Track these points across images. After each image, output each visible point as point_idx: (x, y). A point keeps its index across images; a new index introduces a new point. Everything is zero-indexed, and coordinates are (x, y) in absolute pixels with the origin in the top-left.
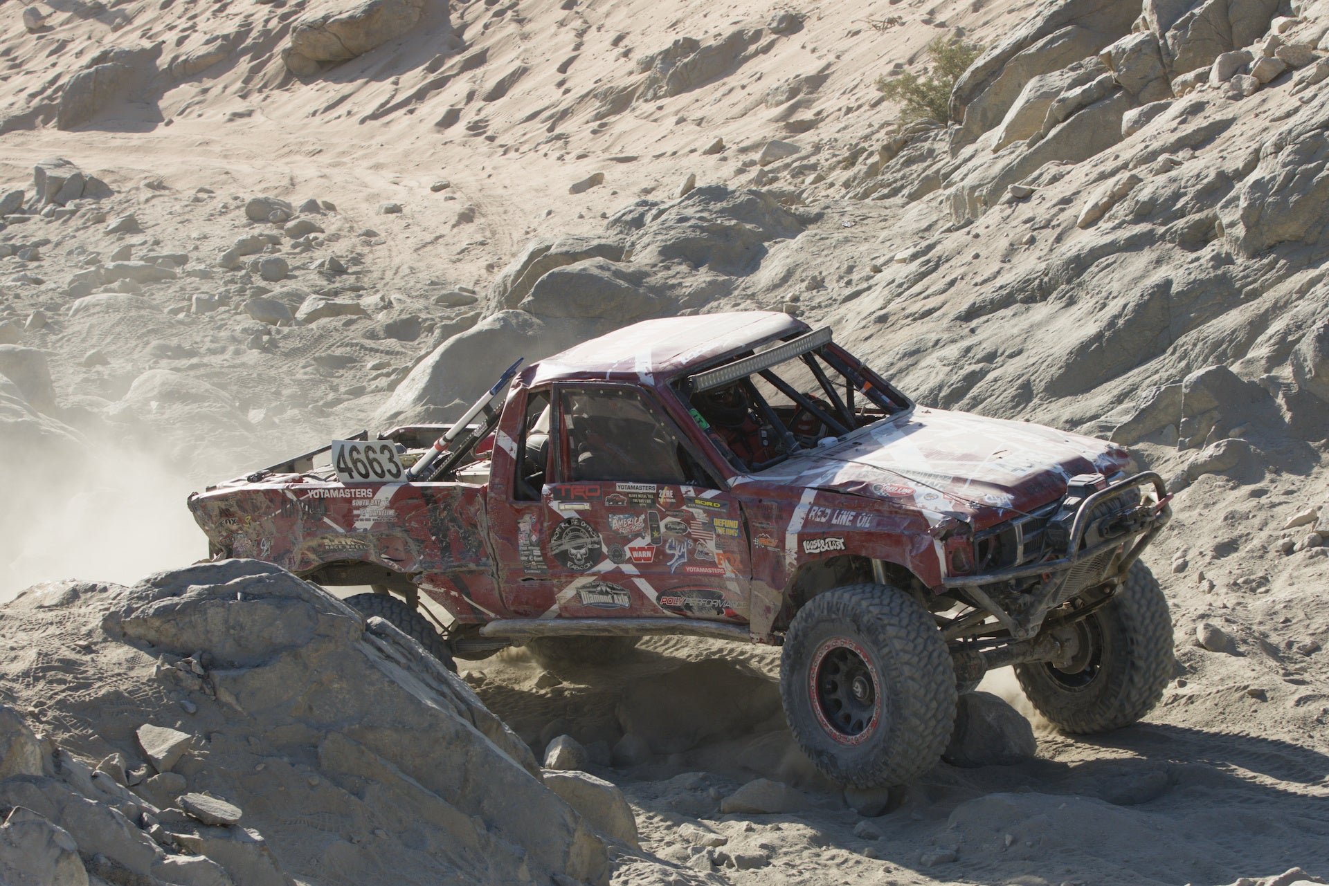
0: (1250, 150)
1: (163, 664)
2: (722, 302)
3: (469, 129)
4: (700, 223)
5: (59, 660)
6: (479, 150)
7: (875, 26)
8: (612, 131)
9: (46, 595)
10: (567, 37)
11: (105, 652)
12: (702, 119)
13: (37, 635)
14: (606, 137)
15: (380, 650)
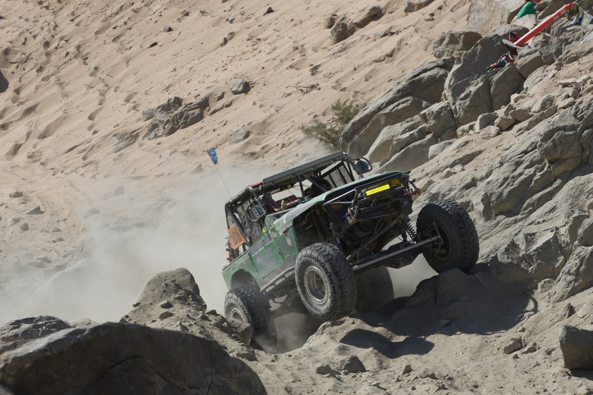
0: (489, 166)
3: (28, 157)
6: (37, 172)
7: (301, 90)
8: (127, 159)
14: (124, 163)
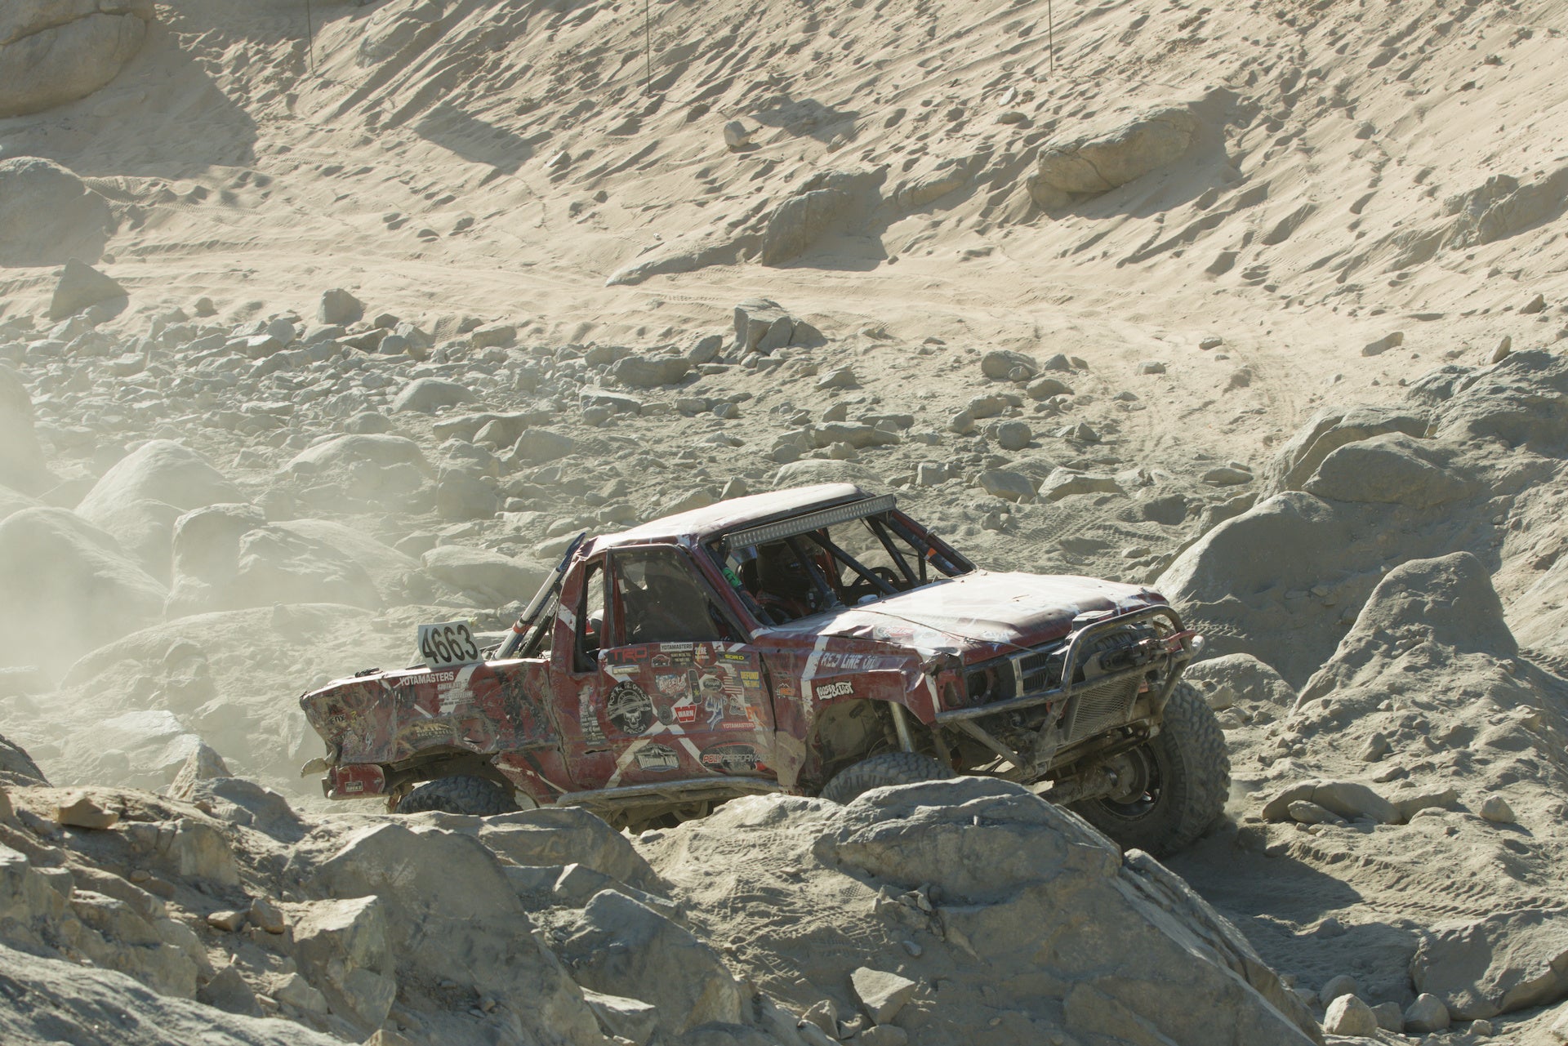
1: (884, 898)
2: (1542, 488)
3: (1245, 276)
4: (1517, 395)
5: (762, 889)
6: (1258, 302)
8: (1413, 283)
9: (747, 813)
10: (1362, 171)
11: (817, 881)
12: (1519, 272)
13: (736, 859)
14: (1407, 290)
15: (1139, 888)
